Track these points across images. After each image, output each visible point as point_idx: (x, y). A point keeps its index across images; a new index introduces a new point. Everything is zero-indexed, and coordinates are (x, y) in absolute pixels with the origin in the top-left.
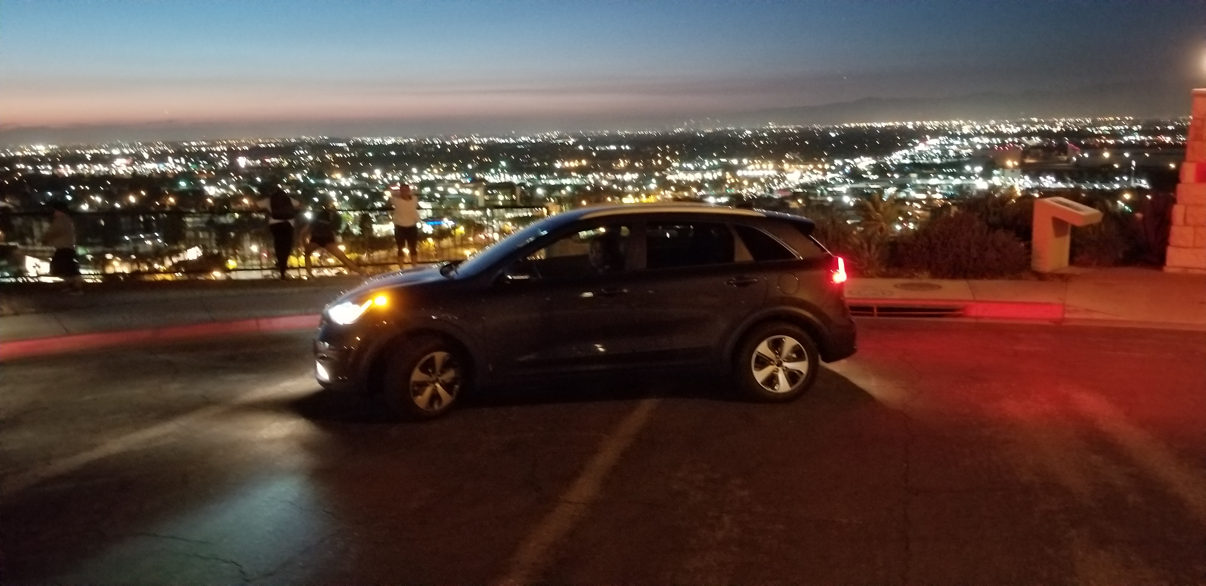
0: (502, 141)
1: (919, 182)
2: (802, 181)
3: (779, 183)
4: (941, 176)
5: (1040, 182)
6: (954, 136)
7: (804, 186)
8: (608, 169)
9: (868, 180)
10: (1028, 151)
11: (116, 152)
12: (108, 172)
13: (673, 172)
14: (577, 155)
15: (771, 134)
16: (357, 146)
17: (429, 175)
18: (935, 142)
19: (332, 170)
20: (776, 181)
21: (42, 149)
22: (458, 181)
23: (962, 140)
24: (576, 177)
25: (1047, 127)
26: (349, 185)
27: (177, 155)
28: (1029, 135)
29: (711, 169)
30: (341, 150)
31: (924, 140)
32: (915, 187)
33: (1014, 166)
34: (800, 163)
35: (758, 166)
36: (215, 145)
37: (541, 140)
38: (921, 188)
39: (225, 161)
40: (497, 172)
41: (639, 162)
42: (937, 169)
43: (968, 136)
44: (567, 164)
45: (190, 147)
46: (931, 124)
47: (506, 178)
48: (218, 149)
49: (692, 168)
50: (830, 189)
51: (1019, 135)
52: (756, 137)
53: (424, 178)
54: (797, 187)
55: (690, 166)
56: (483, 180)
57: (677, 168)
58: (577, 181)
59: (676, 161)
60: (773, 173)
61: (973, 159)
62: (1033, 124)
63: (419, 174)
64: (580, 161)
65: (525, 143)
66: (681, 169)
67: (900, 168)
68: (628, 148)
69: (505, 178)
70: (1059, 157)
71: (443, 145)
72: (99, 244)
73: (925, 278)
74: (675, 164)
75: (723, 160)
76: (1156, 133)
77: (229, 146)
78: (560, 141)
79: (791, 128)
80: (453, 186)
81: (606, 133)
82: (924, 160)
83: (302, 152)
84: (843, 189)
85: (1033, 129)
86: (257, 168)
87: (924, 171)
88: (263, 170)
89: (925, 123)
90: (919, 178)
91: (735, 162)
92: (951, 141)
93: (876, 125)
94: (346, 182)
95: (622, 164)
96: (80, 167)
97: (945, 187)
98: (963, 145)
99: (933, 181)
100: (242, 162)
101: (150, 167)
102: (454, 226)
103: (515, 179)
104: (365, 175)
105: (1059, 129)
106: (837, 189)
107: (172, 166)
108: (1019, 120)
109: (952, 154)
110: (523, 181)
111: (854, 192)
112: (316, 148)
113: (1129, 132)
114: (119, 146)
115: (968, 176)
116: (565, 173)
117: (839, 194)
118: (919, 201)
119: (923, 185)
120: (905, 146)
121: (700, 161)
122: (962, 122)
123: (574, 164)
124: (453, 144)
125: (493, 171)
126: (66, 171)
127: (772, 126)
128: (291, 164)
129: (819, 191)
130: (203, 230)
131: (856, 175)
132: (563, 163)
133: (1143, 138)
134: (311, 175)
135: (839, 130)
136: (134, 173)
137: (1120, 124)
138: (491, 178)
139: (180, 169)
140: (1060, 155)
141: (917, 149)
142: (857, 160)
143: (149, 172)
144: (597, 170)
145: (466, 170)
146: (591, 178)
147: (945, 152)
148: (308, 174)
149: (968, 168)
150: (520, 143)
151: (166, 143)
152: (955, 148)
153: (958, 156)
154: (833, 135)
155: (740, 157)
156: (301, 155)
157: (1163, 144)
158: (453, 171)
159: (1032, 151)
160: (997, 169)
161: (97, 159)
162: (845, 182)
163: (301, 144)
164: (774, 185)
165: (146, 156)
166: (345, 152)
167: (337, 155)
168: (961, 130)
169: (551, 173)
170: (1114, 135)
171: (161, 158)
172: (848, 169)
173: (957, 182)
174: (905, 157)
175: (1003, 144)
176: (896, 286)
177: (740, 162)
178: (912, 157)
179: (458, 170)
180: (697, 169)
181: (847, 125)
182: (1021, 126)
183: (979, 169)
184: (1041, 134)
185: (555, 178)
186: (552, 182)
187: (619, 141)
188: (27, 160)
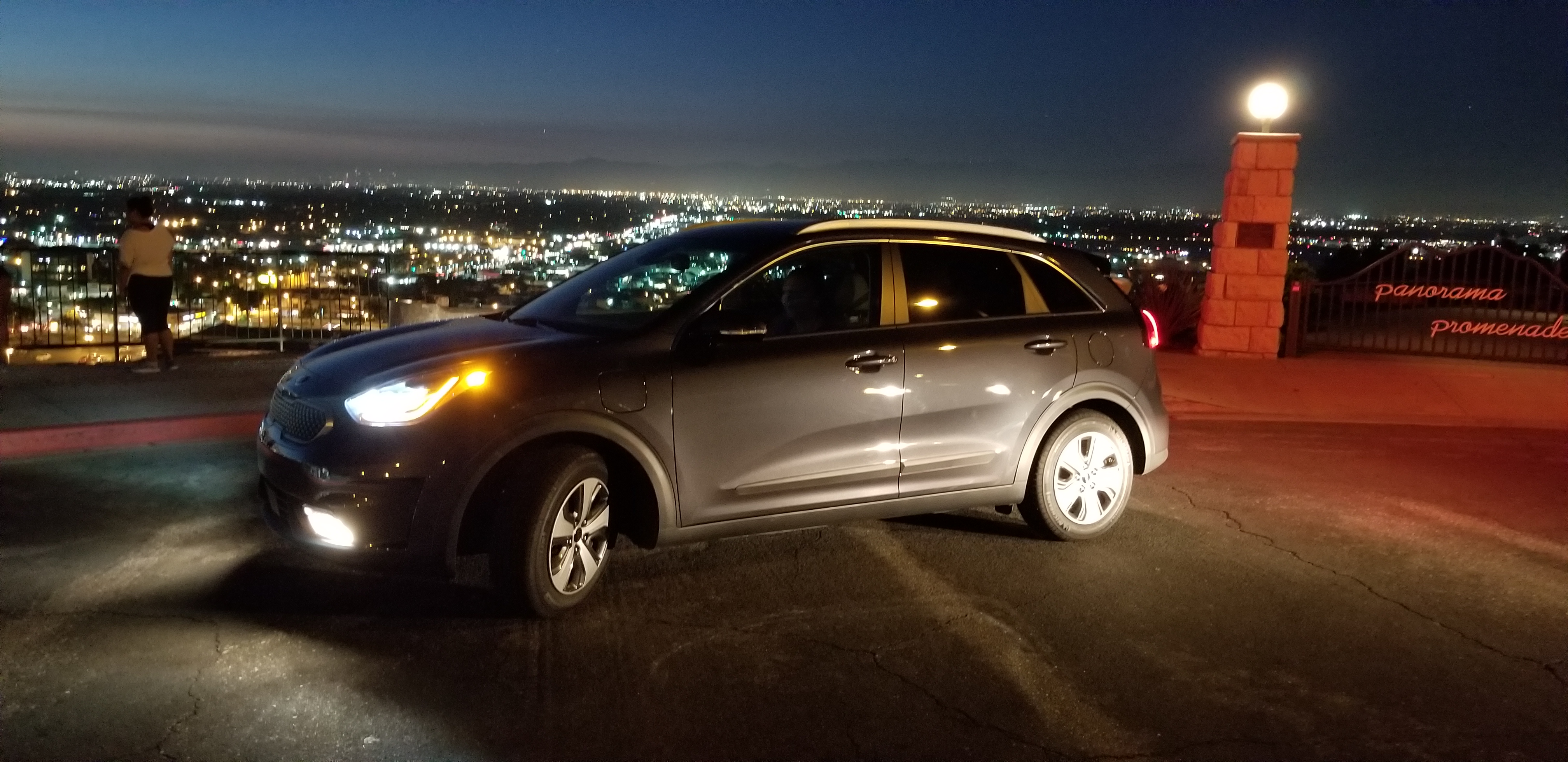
0: (58, 185)
2: (513, 260)
3: (482, 262)
7: (516, 266)
8: (232, 232)
13: (332, 240)
14: (185, 212)
15: (467, 196)
18: (672, 218)
20: (478, 259)
29: (386, 238)
31: (659, 216)
32: (654, 275)
34: (508, 237)
35: (452, 238)
37: (122, 186)
38: (661, 277)
41: (281, 225)
46: (667, 197)
47: (67, 239)
49: (359, 236)
50: (549, 272)
52: (448, 199)
54: (508, 267)
55: (357, 233)
56: (28, 242)
57: (337, 236)
58: (185, 248)
59: (336, 226)
60: (473, 248)
62: (780, 202)
64: (187, 219)
65: (96, 189)
66: (343, 236)
68: (261, 203)
69: (64, 240)
74: (335, 230)
75: (405, 228)
78: (153, 189)
79: (493, 190)
81: (227, 180)
84: (566, 273)
85: (781, 209)
89: (658, 194)
91: (420, 231)
92: (692, 218)
93: (601, 193)
95: (254, 226)
103: (82, 242)
105: (808, 210)
106: (559, 272)
108: (765, 197)
110: (96, 245)
117: (561, 279)
120: (637, 223)
121: (370, 227)
122: (701, 196)
123: (179, 223)
125: (43, 229)
127: (468, 186)
129: (535, 274)
131: (580, 255)
135: (556, 196)
138: (41, 239)
141: (652, 226)
142: (580, 237)
144: (215, 233)
146: (206, 244)
150: (88, 190)
154: (548, 202)
155: (428, 224)
162: (567, 264)
164: (475, 263)
168: (701, 205)
172: (570, 247)
174: (638, 236)
177: (427, 231)
178: (647, 236)
180: (366, 239)
181: (565, 191)
187: (248, 194)
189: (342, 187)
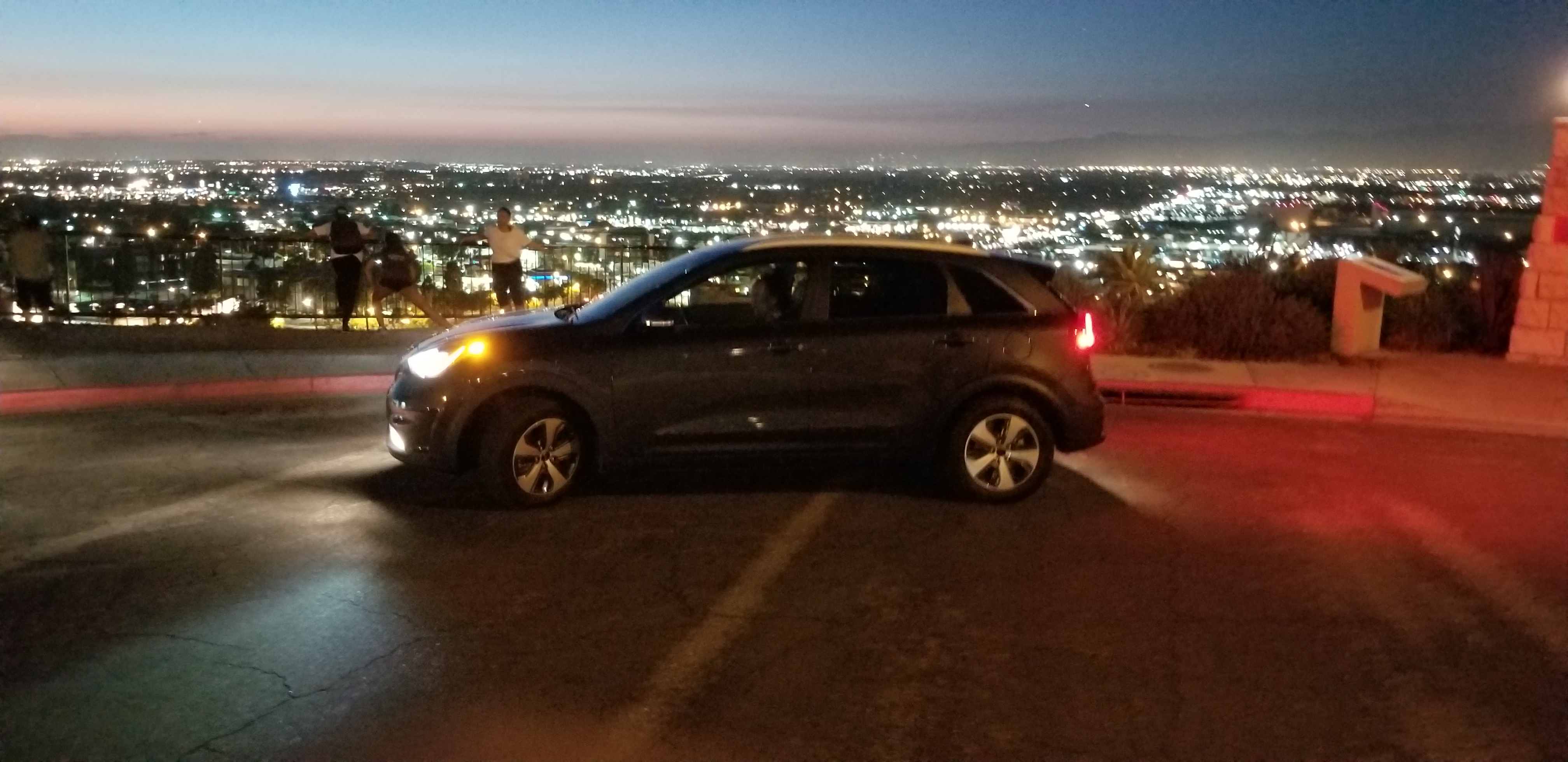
0: (633, 174)
1: (1175, 245)
2: (1023, 239)
3: (992, 241)
4: (1204, 239)
5: (1334, 251)
6: (1224, 187)
7: (1024, 246)
8: (769, 215)
9: (1108, 240)
10: (1320, 210)
11: (132, 171)
12: (122, 197)
13: (854, 222)
14: (731, 196)
15: (983, 176)
16: (445, 174)
17: (537, 215)
18: (1198, 193)
19: (410, 204)
20: (988, 238)
21: (36, 165)
22: (572, 224)
23: (1234, 193)
24: (727, 225)
25: (1346, 180)
26: (431, 223)
27: (212, 177)
28: (1322, 189)
29: (904, 219)
30: (424, 178)
31: (1183, 191)
32: (1169, 252)
33: (1301, 230)
34: (1020, 216)
35: (965, 218)
36: (261, 167)
37: (682, 174)
38: (1178, 253)
39: (273, 188)
40: (624, 214)
41: (811, 207)
42: (1201, 229)
43: (1241, 188)
44: (715, 207)
45: (228, 167)
46: (1194, 171)
47: (636, 222)
48: (264, 172)
49: (879, 218)
50: (1058, 251)
51: (1308, 189)
52: (964, 180)
53: (530, 218)
54: (1016, 247)
55: (877, 214)
56: (606, 223)
57: (859, 217)
58: (729, 230)
59: (859, 208)
60: (986, 227)
61: (1248, 219)
62: (1327, 174)
63: (524, 213)
64: (733, 204)
65: (662, 177)
66: (864, 218)
67: (1151, 226)
68: (796, 188)
69: (634, 223)
70: (1360, 219)
71: (556, 176)
72: (106, 289)
73: (1189, 357)
74: (858, 212)
75: (921, 208)
76: (1488, 192)
77: (279, 168)
78: (708, 176)
79: (1009, 169)
80: (567, 231)
81: (768, 167)
82: (1182, 218)
83: (372, 179)
84: (1076, 251)
85: (1327, 181)
86: (314, 198)
87: (1182, 232)
88: (323, 200)
89: (1185, 168)
90: (1175, 240)
91: (935, 211)
92: (1220, 193)
93: (1121, 169)
94: (429, 220)
95: (788, 209)
96: (85, 188)
97: (1209, 254)
98: (1234, 199)
99: (1193, 245)
100: (295, 189)
101: (174, 192)
102: (566, 282)
103: (648, 224)
104: (454, 212)
105: (1361, 182)
106: (1068, 251)
107: (203, 192)
108: (1309, 169)
109: (1219, 210)
110: (659, 227)
111: (1088, 255)
112: (392, 175)
113: (1454, 189)
114: (136, 163)
115: (1240, 239)
116: (713, 218)
117: (1070, 258)
118: (1174, 271)
119: (1180, 250)
120: (1158, 199)
121: (889, 208)
122: (1234, 169)
123: (725, 207)
124: (568, 175)
125: (619, 212)
126: (67, 193)
127: (985, 165)
128: (357, 194)
129: (1044, 254)
130: (241, 275)
131: (1093, 233)
132: (711, 205)
133: (1471, 198)
134: (383, 208)
135: (1073, 174)
136: (155, 199)
137: (1442, 178)
138: (617, 221)
139: (214, 195)
140: (1361, 215)
141: (1175, 202)
142: (1095, 214)
143: (172, 199)
144: (755, 216)
145: (585, 210)
146: (746, 226)
147: (1211, 207)
148: (381, 208)
149: (1240, 230)
150: (655, 178)
151: (196, 162)
152: (1223, 202)
153: (1228, 213)
154: (1064, 180)
155: (943, 204)
156: (372, 183)
157: (1497, 207)
158: (567, 211)
159: (1326, 212)
160: (1278, 232)
161: (106, 179)
162: (1079, 243)
163: (370, 169)
164: (985, 243)
165: (171, 177)
166: (429, 182)
167: (418, 185)
168: (1232, 179)
169: (695, 218)
170: (1436, 193)
171: (190, 180)
172: (1082, 225)
173: (1224, 247)
174: (1158, 213)
175: (1288, 200)
176: (1151, 366)
177: (942, 211)
178: (1167, 213)
179: (574, 209)
180: (885, 219)
181: (1083, 168)
182: (1311, 177)
183: (1254, 231)
184: (1337, 188)
185: (700, 225)
186: (696, 230)
187: (785, 179)
188: (18, 177)
189: (867, 171)
